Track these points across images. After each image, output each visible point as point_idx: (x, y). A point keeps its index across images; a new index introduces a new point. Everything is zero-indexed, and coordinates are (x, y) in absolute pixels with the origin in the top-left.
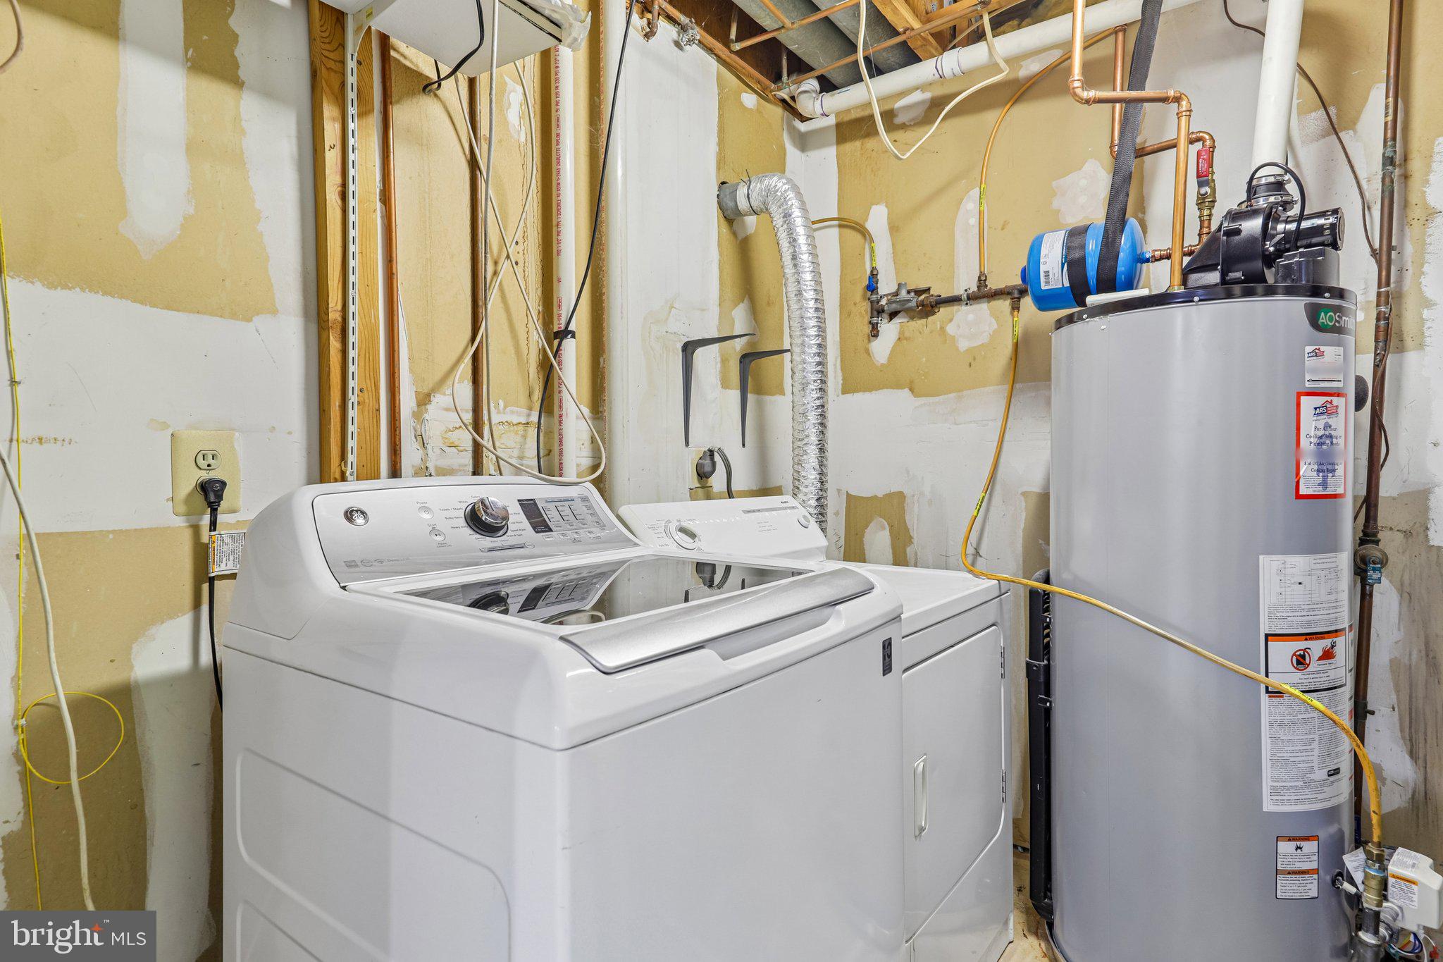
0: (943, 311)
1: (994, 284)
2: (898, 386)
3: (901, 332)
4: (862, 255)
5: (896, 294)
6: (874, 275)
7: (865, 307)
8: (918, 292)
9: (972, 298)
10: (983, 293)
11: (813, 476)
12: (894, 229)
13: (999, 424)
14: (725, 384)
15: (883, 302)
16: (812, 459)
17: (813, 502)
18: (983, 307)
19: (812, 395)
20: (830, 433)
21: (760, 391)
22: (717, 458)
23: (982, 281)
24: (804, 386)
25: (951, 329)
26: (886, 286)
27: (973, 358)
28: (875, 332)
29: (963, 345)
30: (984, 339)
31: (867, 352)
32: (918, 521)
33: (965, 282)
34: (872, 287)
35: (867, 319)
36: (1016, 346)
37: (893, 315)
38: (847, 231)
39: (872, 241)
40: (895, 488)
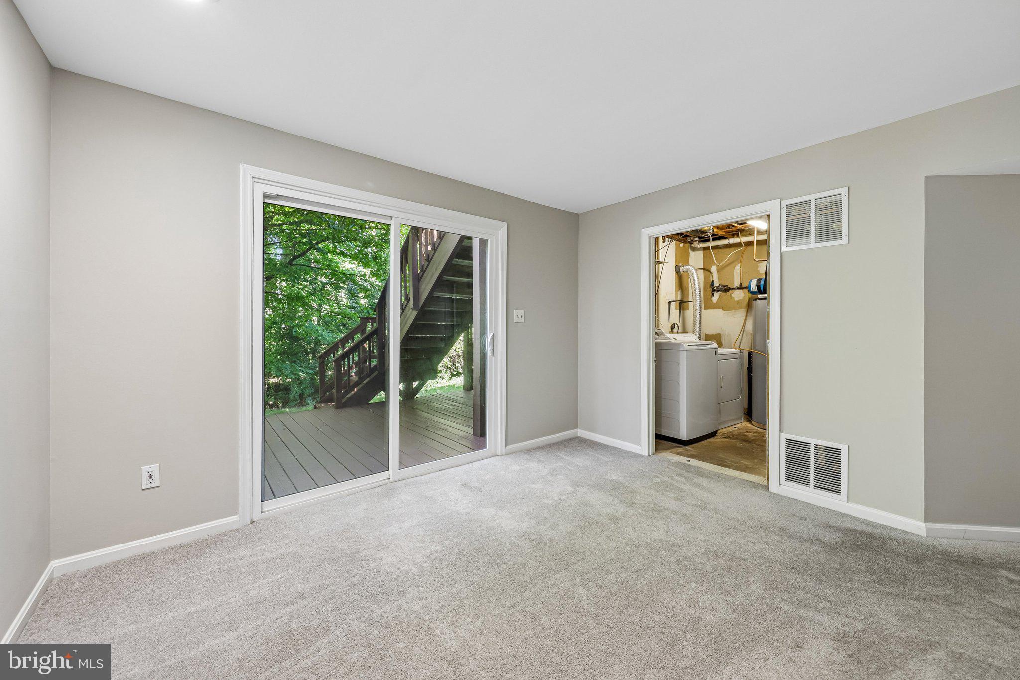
0: (731, 291)
1: (744, 286)
2: (719, 308)
3: (720, 295)
4: (709, 277)
5: (718, 287)
6: (713, 282)
7: (710, 289)
8: (724, 286)
9: (738, 289)
10: (741, 288)
11: (698, 329)
12: (718, 271)
13: (744, 318)
14: (676, 309)
15: (715, 288)
16: (698, 325)
17: (698, 335)
18: (741, 291)
19: (698, 312)
20: (702, 320)
21: (683, 310)
22: (676, 325)
23: (741, 285)
24: (696, 310)
25: (733, 295)
26: (716, 284)
27: (738, 302)
28: (713, 295)
29: (736, 299)
30: (741, 298)
31: (711, 300)
32: (724, 340)
33: (736, 284)
34: (712, 285)
35: (711, 292)
36: (749, 300)
37: (718, 292)
38: (705, 271)
39: (712, 274)
40: (718, 332)
